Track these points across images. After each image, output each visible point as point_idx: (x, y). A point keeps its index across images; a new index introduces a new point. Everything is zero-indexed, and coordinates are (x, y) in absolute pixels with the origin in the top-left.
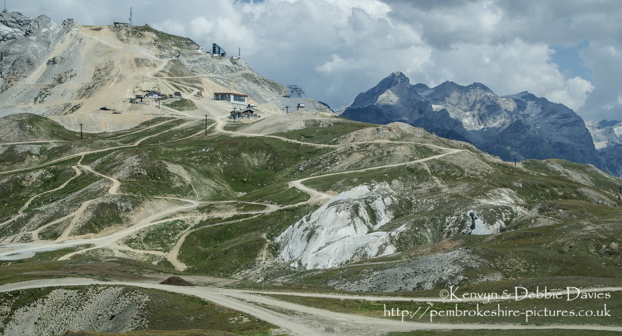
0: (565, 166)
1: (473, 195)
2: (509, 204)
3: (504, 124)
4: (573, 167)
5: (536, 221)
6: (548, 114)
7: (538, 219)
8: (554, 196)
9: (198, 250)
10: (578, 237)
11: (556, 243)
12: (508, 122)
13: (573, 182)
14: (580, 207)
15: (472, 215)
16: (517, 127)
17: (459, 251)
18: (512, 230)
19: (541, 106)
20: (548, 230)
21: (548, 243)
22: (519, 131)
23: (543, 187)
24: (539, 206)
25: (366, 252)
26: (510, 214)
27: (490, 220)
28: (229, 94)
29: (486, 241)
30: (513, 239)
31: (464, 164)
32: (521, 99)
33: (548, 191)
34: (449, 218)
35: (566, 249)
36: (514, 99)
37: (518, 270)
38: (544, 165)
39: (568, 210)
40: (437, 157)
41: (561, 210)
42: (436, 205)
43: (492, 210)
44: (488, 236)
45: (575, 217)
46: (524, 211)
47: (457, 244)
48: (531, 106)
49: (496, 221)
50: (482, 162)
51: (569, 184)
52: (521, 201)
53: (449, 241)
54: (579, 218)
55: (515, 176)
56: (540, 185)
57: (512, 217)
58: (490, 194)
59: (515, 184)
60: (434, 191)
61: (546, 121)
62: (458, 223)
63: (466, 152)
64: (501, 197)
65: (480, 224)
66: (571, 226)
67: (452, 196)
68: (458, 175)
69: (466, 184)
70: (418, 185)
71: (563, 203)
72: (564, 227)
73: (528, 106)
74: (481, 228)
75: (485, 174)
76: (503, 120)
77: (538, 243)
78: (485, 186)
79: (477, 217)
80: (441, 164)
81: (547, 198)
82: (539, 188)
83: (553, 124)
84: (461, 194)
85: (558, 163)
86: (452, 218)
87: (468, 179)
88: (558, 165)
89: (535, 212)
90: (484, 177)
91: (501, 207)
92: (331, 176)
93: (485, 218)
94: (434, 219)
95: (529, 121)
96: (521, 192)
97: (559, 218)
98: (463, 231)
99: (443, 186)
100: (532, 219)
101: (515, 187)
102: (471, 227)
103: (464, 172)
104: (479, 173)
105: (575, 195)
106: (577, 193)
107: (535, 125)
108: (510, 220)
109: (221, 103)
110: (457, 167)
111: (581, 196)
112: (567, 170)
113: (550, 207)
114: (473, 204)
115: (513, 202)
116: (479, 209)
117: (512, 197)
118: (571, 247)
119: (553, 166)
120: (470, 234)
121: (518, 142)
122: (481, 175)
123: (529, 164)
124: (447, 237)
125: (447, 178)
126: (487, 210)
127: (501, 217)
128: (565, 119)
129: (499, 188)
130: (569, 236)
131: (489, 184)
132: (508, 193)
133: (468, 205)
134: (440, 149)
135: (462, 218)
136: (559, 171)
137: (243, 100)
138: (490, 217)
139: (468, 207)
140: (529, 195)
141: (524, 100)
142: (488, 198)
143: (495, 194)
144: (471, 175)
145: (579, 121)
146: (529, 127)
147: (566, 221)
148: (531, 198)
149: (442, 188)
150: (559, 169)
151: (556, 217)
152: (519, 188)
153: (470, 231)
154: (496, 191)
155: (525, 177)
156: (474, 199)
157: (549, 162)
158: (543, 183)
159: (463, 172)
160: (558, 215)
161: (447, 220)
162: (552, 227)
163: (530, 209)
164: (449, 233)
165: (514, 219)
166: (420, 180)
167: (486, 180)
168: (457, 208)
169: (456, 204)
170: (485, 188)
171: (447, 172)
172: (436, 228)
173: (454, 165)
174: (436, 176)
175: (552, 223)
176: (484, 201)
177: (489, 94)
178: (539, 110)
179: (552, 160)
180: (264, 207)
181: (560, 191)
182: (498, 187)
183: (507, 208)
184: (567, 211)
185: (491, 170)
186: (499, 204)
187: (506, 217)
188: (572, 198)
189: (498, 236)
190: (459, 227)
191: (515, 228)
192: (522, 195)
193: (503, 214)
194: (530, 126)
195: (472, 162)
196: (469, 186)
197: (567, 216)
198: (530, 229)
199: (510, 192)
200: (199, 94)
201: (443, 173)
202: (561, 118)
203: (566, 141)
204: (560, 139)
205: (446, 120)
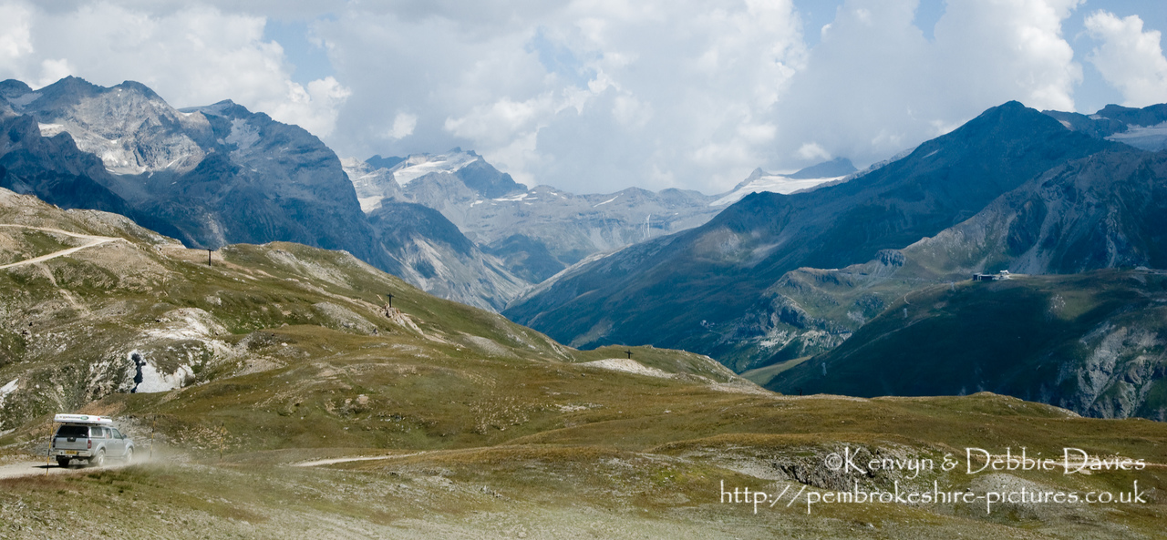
0: (300, 255)
1: (137, 322)
2: (199, 337)
3: (187, 163)
4: (314, 257)
5: (244, 363)
6: (273, 144)
7: (248, 361)
8: (275, 317)
10: (309, 388)
11: (274, 400)
12: (198, 156)
13: (308, 292)
14: (315, 337)
15: (135, 358)
16: (214, 168)
17: (119, 423)
18: (206, 382)
19: (258, 128)
20: (263, 379)
21: (263, 399)
22: (218, 178)
23: (258, 302)
24: (249, 338)
26: (202, 353)
27: (167, 367)
29: (161, 402)
30: (207, 396)
31: (116, 264)
32: (220, 115)
33: (265, 309)
34: (96, 365)
35: (290, 409)
36: (206, 115)
37: (215, 447)
38: (263, 254)
39: (296, 343)
40: (66, 253)
41: (285, 344)
42: (70, 343)
43: (170, 348)
44: (164, 394)
45: (307, 354)
46: (224, 348)
47: (113, 409)
48: (239, 128)
49: (178, 366)
50: (150, 261)
51: (301, 296)
52: (220, 329)
53: (99, 405)
54: (313, 357)
55: (209, 284)
56: (252, 299)
57: (205, 358)
58: (165, 319)
59: (210, 299)
60: (65, 317)
61: (270, 158)
62: (113, 374)
63: (120, 242)
64: (184, 324)
65: (151, 373)
66: (299, 371)
67: (98, 325)
68: (107, 285)
69: (123, 302)
70: (33, 305)
71: (289, 332)
72: (288, 373)
73: (233, 129)
74: (154, 382)
75: (155, 283)
76: (186, 155)
77: (247, 402)
78: (156, 305)
79: (145, 361)
80: (75, 266)
81: (264, 322)
82: (251, 304)
83: (282, 163)
84: (114, 321)
85: (288, 250)
86: (101, 365)
87: (126, 292)
88: (288, 254)
89: (243, 347)
90: (156, 289)
91: (186, 342)
93: (159, 362)
94: (68, 368)
95: (237, 157)
96: (219, 313)
97: (281, 357)
98: (121, 387)
99: (80, 307)
100: (238, 361)
101: (209, 304)
102: (135, 379)
103: (119, 280)
104: (146, 281)
105: (309, 316)
106: (313, 311)
107: (248, 165)
108: (203, 364)
110: (104, 270)
111: (320, 318)
112: (303, 262)
113: (267, 340)
114: (137, 339)
115: (206, 332)
116: (147, 347)
117: (204, 322)
118: (297, 405)
119: (278, 256)
120: (133, 391)
121: (217, 199)
122: (148, 285)
123: (235, 253)
124: (94, 398)
125: (86, 291)
126: (162, 348)
127: (186, 360)
128: (304, 155)
129: (182, 307)
130: (296, 388)
131: (164, 300)
132: (197, 316)
133: (129, 340)
134: (71, 238)
135: (119, 364)
136: (289, 265)
138: (168, 359)
139: (129, 345)
140: (234, 318)
141: (225, 117)
142: (162, 326)
143: (175, 320)
144: (131, 285)
145: (330, 159)
146: (235, 170)
147: (293, 361)
148: (237, 322)
149: (79, 310)
150: (289, 261)
151: (277, 357)
152: (216, 306)
153: (133, 387)
154: (176, 314)
155: (225, 287)
156: (138, 329)
157: (271, 248)
158: (257, 296)
159: (116, 279)
160: (281, 352)
161: (92, 369)
162: (269, 373)
163: (234, 344)
164: (97, 391)
165: (208, 363)
166: (37, 297)
167: (157, 294)
168: (109, 347)
169: (107, 339)
170: (157, 309)
171: (86, 281)
172: (72, 384)
173: (98, 268)
174: (67, 288)
175: (270, 366)
176: (156, 333)
177: (155, 104)
178: (255, 137)
179: (278, 244)
181: (285, 309)
182: (179, 305)
183: (196, 343)
184: (295, 345)
185: (167, 274)
186: (182, 338)
187: (195, 359)
188: (305, 322)
189: (182, 393)
190: (113, 379)
191: (211, 377)
192: (222, 318)
193: (189, 354)
194: (239, 168)
195: (131, 261)
196: (128, 305)
197: (294, 354)
198: (235, 379)
199: (201, 315)
201: (80, 283)
202: (296, 152)
203: (308, 197)
204: (296, 193)
205: (70, 154)
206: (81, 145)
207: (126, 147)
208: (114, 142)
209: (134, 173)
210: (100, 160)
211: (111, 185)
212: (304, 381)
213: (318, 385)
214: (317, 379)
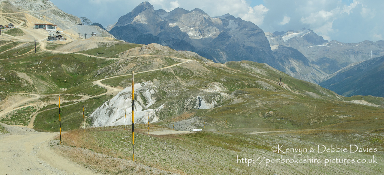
0: (251, 65)
1: (199, 87)
2: (219, 92)
3: (215, 35)
4: (256, 66)
5: (233, 100)
6: (242, 28)
8: (243, 85)
9: (45, 123)
10: (254, 109)
11: (242, 112)
12: (218, 33)
13: (253, 77)
14: (256, 92)
15: (199, 98)
16: (223, 36)
17: (194, 119)
18: (221, 106)
19: (238, 23)
20: (239, 105)
21: (239, 112)
22: (225, 39)
23: (237, 80)
24: (234, 92)
25: (143, 121)
26: (219, 97)
27: (209, 101)
28: (45, 24)
29: (207, 112)
30: (221, 111)
31: (193, 68)
32: (225, 19)
33: (240, 83)
34: (187, 100)
35: (248, 115)
36: (221, 19)
37: (224, 127)
38: (239, 65)
40: (178, 65)
41: (246, 94)
42: (179, 93)
43: (210, 95)
44: (208, 110)
45: (253, 97)
46: (227, 95)
47: (192, 114)
48: (231, 23)
49: (212, 101)
50: (203, 67)
51: (251, 78)
52: (225, 89)
53: (188, 113)
54: (255, 98)
55: (222, 75)
56: (235, 80)
57: (221, 99)
58: (208, 86)
59: (222, 79)
60: (178, 85)
61: (241, 33)
62: (192, 103)
63: (194, 61)
64: (214, 88)
65: (204, 103)
66: (251, 103)
67: (188, 87)
68: (190, 75)
69: (195, 80)
70: (168, 81)
71: (247, 90)
72: (247, 104)
73: (230, 23)
74: (205, 106)
75: (205, 74)
76: (214, 32)
77: (234, 113)
78: (205, 81)
79: (202, 99)
80: (180, 69)
81: (239, 87)
82: (235, 81)
83: (245, 34)
84: (192, 86)
85: (247, 63)
86: (188, 100)
87: (196, 77)
88: (247, 64)
89: (232, 95)
90: (205, 76)
91: (214, 93)
92: (118, 77)
93: (206, 100)
94: (179, 101)
95: (231, 33)
96: (225, 84)
97: (245, 98)
98: (194, 107)
99: (182, 82)
100: (231, 99)
101: (222, 81)
102: (199, 105)
104: (202, 73)
105: (254, 85)
106: (255, 83)
107: (234, 35)
108: (220, 100)
109: (39, 30)
110: (189, 70)
111: (258, 86)
112: (252, 67)
113: (240, 93)
114: (199, 92)
115: (221, 90)
116: (203, 95)
117: (220, 87)
118: (250, 114)
119: (244, 65)
120: (198, 109)
121: (224, 47)
122: (203, 75)
123: (230, 64)
124: (186, 111)
125: (184, 77)
126: (207, 95)
127: (214, 99)
128: (252, 32)
129: (213, 82)
130: (250, 108)
131: (208, 80)
132: (218, 85)
133: (197, 93)
134: (179, 60)
135: (194, 100)
136: (247, 68)
137: (53, 28)
138: (209, 99)
139: (197, 94)
140: (230, 86)
141: (227, 19)
142: (207, 88)
143: (211, 86)
144: (198, 75)
145: (261, 33)
146: (230, 37)
147: (248, 100)
148: (231, 87)
149: (182, 83)
150: (247, 67)
151: (243, 98)
152: (224, 82)
153: (198, 107)
154: (211, 84)
155: (227, 75)
156: (200, 89)
157: (242, 62)
158: (237, 78)
159: (193, 73)
160: (245, 97)
161: (186, 102)
162: (241, 104)
163: (230, 94)
164: (187, 108)
165: (222, 100)
166: (169, 79)
167: (206, 78)
168: (191, 94)
169: (190, 92)
170: (206, 83)
171: (184, 73)
172: (180, 106)
173: (187, 70)
174: (178, 76)
175: (241, 101)
176: (205, 90)
177: (205, 16)
178: (237, 26)
179: (244, 61)
180: (80, 97)
181: (246, 83)
182: (212, 81)
183: (218, 94)
184: (249, 94)
185: (209, 72)
186: (213, 92)
187: (217, 99)
188: (253, 87)
189: (214, 110)
190: (192, 105)
191: (222, 105)
192: (226, 86)
193: (216, 97)
194: (231, 36)
195: (197, 67)
196: (197, 82)
197: (249, 97)
198: (230, 105)
199: (219, 85)
200: (25, 25)
201: (182, 74)
202: (250, 31)
203: (254, 45)
204: (250, 44)
205: (178, 33)
206: (182, 30)
207: (196, 30)
208: (192, 29)
209: (198, 38)
210: (188, 34)
211: (191, 42)
212: (252, 106)
213: (256, 108)
214: (256, 106)
